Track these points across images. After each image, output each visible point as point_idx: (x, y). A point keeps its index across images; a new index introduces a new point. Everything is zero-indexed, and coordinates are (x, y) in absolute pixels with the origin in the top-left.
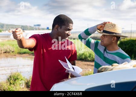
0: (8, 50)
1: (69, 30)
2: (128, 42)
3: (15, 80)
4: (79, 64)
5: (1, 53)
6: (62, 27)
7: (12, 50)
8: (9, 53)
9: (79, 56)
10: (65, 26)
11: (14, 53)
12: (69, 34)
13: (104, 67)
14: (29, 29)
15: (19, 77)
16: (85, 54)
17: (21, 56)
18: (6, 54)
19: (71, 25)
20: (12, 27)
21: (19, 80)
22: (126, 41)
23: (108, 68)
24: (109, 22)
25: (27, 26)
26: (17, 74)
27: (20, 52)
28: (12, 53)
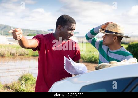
0: (23, 53)
1: (72, 30)
2: (137, 45)
3: (26, 80)
4: (88, 66)
5: (16, 56)
6: (64, 27)
7: (27, 53)
8: (23, 55)
9: (89, 58)
10: (67, 26)
11: (28, 55)
12: (72, 34)
13: (102, 65)
15: (30, 78)
16: (95, 56)
18: (21, 56)
19: (73, 24)
20: (27, 31)
21: (30, 80)
22: (134, 44)
23: (106, 66)
24: (111, 23)
25: (41, 31)
26: (28, 75)
28: (26, 56)
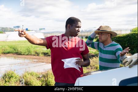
3: (10, 78)
14: (9, 30)
15: (13, 75)
17: (6, 56)
19: (79, 23)
25: (7, 28)
26: (11, 72)
27: (4, 52)
